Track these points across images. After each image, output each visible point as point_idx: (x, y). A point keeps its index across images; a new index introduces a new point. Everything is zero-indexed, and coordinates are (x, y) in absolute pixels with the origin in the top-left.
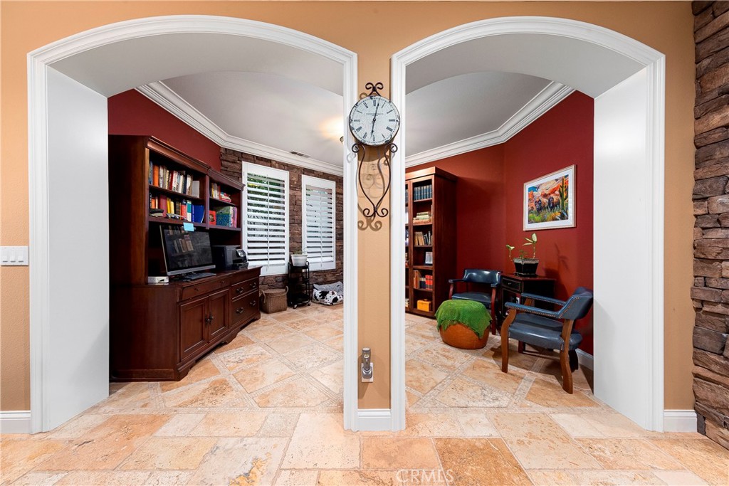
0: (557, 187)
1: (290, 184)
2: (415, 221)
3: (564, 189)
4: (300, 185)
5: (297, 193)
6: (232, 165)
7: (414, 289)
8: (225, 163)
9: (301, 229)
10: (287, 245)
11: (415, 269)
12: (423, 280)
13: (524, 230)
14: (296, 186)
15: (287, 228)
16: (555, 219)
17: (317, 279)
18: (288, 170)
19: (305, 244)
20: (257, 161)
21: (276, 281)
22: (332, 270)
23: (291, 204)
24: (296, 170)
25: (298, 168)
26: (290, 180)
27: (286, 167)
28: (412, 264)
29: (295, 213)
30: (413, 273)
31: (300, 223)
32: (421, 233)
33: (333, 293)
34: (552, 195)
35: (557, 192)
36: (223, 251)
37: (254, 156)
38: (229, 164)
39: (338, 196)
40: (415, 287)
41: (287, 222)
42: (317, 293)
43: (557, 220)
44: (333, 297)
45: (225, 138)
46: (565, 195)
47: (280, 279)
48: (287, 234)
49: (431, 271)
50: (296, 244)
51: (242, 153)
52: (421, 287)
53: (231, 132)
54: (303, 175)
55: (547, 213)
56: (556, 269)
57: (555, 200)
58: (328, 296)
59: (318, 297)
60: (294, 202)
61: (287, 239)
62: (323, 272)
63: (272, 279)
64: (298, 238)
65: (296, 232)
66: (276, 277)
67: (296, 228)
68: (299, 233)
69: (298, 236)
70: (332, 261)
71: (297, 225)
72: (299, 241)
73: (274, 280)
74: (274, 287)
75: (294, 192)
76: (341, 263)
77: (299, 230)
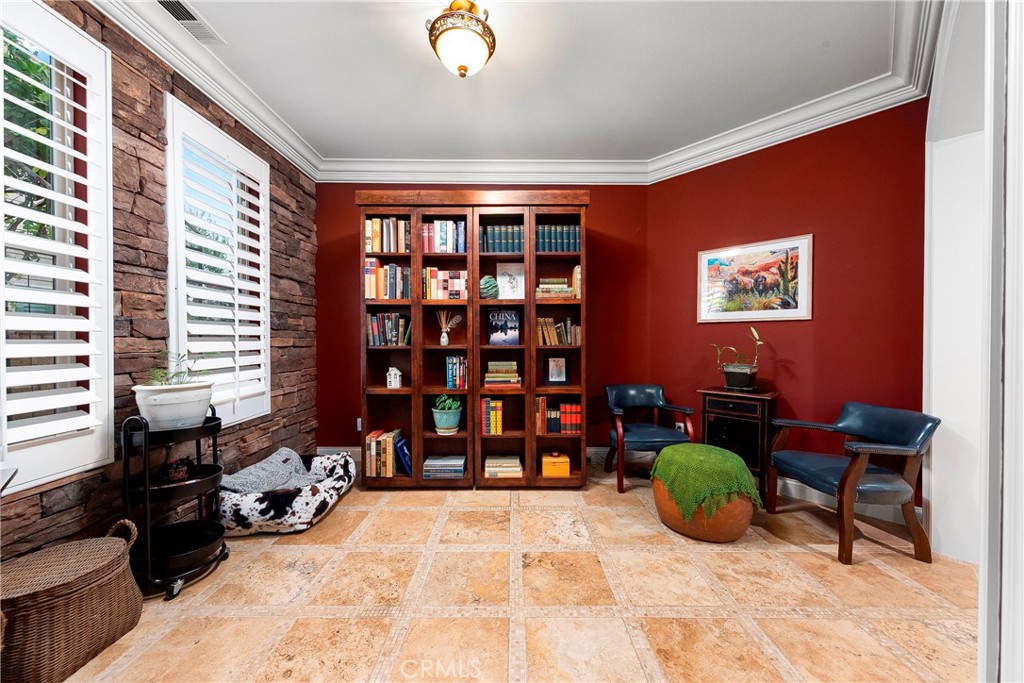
0: (775, 263)
1: (115, 103)
2: (539, 295)
3: (789, 267)
4: (161, 130)
5: (146, 151)
7: (538, 438)
9: (164, 287)
10: (102, 348)
11: (539, 396)
12: (554, 414)
13: (699, 321)
14: (141, 123)
16: (767, 307)
18: (107, 43)
22: (263, 419)
23: (119, 185)
26: (115, 89)
27: (93, 25)
28: (534, 384)
29: (140, 227)
30: (536, 404)
31: (160, 269)
32: (551, 320)
34: (763, 274)
35: (774, 270)
40: (539, 433)
42: (250, 505)
43: (772, 308)
44: (316, 502)
46: (790, 274)
49: (579, 396)
52: (549, 430)
54: (169, 96)
55: (755, 299)
56: (770, 378)
57: (769, 280)
58: (298, 504)
59: (255, 518)
60: (133, 182)
62: (238, 427)
63: (19, 510)
64: (151, 321)
65: (144, 297)
66: (41, 494)
67: (145, 282)
68: (157, 304)
69: (150, 314)
70: (263, 393)
71: (146, 271)
72: (158, 333)
73: (31, 510)
74: (29, 546)
75: (134, 142)
76: (284, 395)
77: (158, 291)
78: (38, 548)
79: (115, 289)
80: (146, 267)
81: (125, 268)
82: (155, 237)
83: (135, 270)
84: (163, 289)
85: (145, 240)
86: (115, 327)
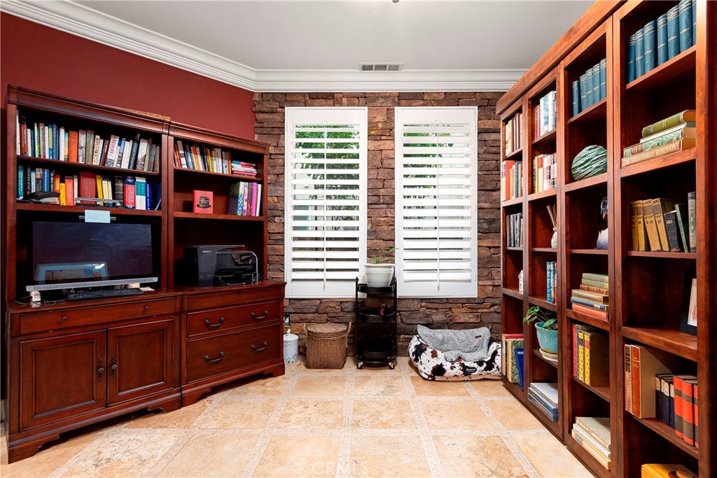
1: (370, 130)
4: (392, 129)
5: (384, 145)
6: (270, 116)
8: (260, 116)
9: (393, 213)
10: (362, 244)
14: (381, 132)
15: (363, 212)
17: (428, 316)
18: (366, 104)
19: (400, 244)
20: (309, 101)
21: (342, 310)
22: (469, 300)
23: (371, 167)
24: (381, 100)
25: (385, 96)
26: (369, 123)
27: (362, 100)
28: (620, 318)
29: (380, 185)
31: (391, 203)
33: (434, 355)
36: (194, 254)
37: (304, 94)
38: (266, 116)
39: (485, 136)
41: (362, 202)
44: (435, 362)
45: (253, 76)
47: (350, 307)
48: (363, 224)
50: (382, 244)
51: (286, 94)
53: (257, 64)
54: (396, 108)
60: (378, 163)
61: (362, 234)
62: (445, 301)
63: (334, 305)
64: (385, 231)
65: (382, 219)
66: (341, 302)
67: (382, 212)
68: (388, 222)
69: (385, 228)
70: (470, 281)
71: (384, 206)
72: (388, 237)
73: (337, 307)
74: (337, 321)
75: (378, 143)
76: (494, 286)
77: (389, 215)
78: (340, 323)
79: (368, 217)
80: (384, 204)
81: (373, 206)
82: (388, 188)
83: (378, 206)
84: (392, 214)
85: (382, 191)
86: (368, 235)
